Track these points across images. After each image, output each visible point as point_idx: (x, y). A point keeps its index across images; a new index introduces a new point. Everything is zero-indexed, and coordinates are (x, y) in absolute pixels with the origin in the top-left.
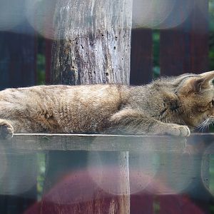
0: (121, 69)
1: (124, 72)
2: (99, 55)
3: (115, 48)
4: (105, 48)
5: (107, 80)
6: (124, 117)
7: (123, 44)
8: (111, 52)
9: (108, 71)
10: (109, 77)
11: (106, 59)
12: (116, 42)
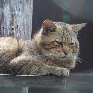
0: (24, 25)
1: (26, 28)
2: (7, 15)
3: (19, 9)
4: (12, 10)
5: (13, 34)
6: (20, 62)
7: (26, 7)
8: (16, 13)
9: (13, 27)
10: (14, 31)
11: (13, 18)
12: (21, 6)
